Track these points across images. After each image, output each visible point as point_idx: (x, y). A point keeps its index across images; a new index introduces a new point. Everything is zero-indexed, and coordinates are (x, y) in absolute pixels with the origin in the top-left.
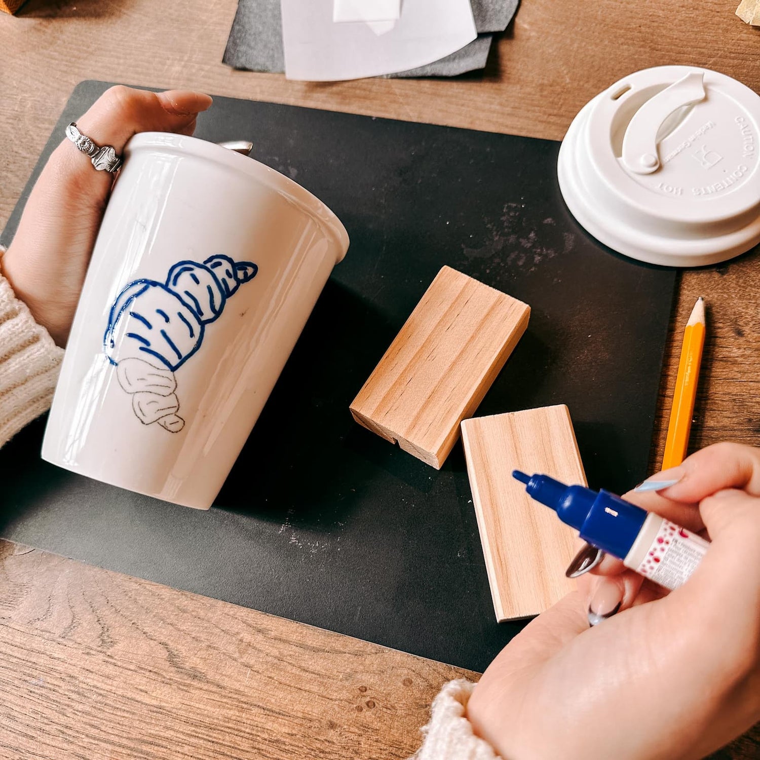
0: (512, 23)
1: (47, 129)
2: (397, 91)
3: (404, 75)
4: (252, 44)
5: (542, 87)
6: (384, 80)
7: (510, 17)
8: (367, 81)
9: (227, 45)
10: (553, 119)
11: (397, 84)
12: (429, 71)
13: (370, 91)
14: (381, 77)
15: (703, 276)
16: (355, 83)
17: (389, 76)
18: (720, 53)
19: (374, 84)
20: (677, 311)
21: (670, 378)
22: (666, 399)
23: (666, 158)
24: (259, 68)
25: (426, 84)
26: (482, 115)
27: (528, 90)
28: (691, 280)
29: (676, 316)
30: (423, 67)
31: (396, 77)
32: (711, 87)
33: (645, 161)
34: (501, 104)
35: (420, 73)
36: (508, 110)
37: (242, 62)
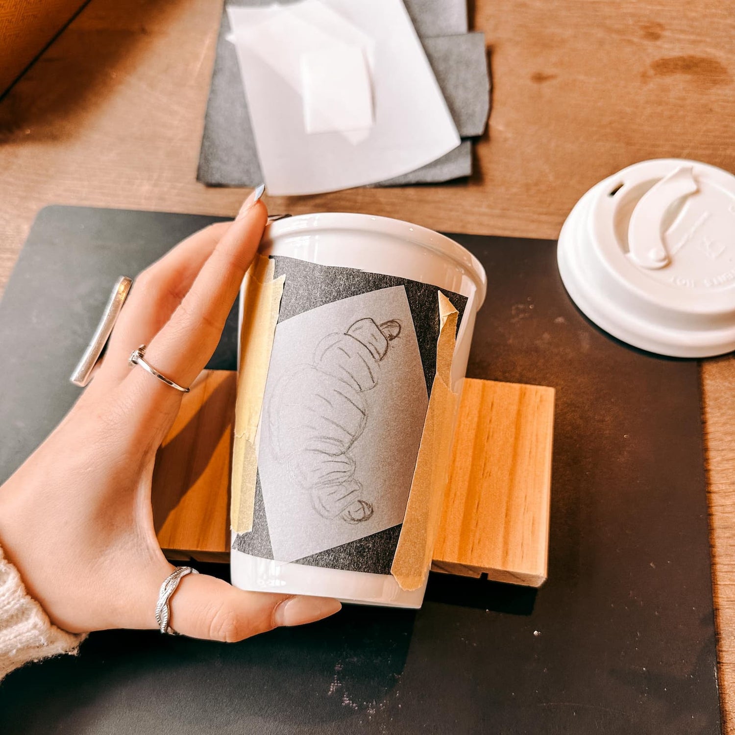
0: (487, 126)
1: (9, 259)
2: (382, 200)
3: (387, 184)
4: (225, 159)
5: (527, 187)
6: (368, 190)
7: (484, 120)
8: (350, 191)
9: (199, 163)
10: (544, 218)
11: (381, 193)
12: (413, 179)
13: (356, 202)
14: (364, 187)
15: (722, 364)
16: (338, 195)
17: (373, 186)
18: (692, 144)
19: (358, 194)
20: (704, 402)
21: (711, 473)
22: (713, 495)
23: (673, 251)
24: (236, 182)
25: (411, 192)
26: (471, 219)
27: (514, 190)
28: (710, 370)
29: (705, 407)
30: (406, 175)
31: (380, 186)
32: (701, 179)
33: (654, 255)
34: (489, 206)
35: (403, 181)
36: (497, 211)
37: (216, 178)
